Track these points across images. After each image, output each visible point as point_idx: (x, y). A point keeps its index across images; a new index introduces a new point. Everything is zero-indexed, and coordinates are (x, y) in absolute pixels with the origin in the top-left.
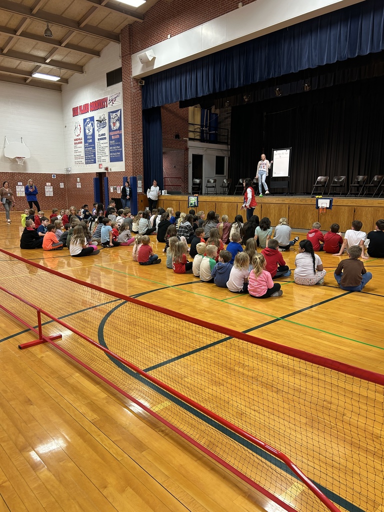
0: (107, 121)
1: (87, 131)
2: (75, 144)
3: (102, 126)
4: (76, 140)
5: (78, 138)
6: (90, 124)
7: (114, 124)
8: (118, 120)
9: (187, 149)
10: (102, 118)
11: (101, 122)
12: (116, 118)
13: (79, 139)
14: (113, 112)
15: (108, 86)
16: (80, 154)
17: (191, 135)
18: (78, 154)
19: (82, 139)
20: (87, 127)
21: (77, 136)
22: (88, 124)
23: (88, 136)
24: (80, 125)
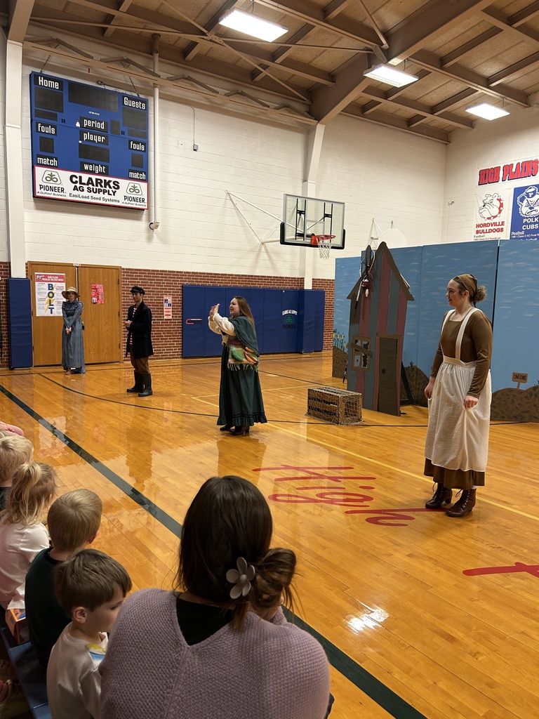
1: (524, 210)
2: (478, 232)
4: (485, 225)
5: (489, 221)
13: (495, 224)
19: (503, 223)
20: (525, 202)
21: (489, 218)
22: (528, 197)
23: (527, 218)
24: (500, 200)
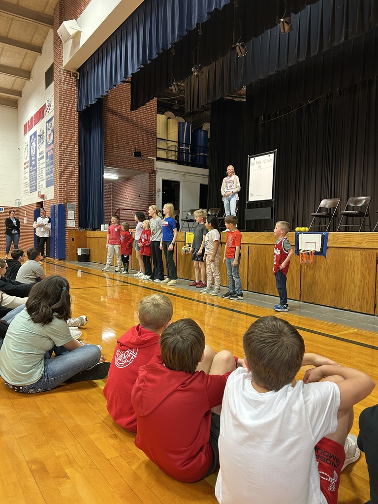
0: (45, 134)
1: (32, 151)
3: (42, 142)
4: (25, 164)
5: (26, 161)
6: (34, 142)
7: (50, 136)
9: (153, 172)
10: (42, 131)
11: (41, 136)
12: (51, 128)
14: (49, 121)
15: (46, 88)
16: (27, 180)
17: (161, 154)
20: (32, 145)
21: (26, 159)
24: (28, 145)
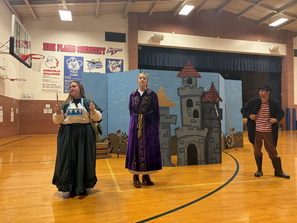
0: (104, 64)
1: (70, 67)
2: (45, 74)
3: (96, 67)
4: (48, 71)
6: (76, 62)
7: (114, 68)
8: (119, 66)
10: (97, 61)
11: (94, 63)
12: (117, 65)
13: (55, 71)
14: (112, 60)
15: (106, 40)
16: (54, 83)
18: (50, 83)
19: (59, 71)
20: (70, 63)
21: (51, 68)
22: (72, 61)
23: (72, 71)
24: (57, 60)
